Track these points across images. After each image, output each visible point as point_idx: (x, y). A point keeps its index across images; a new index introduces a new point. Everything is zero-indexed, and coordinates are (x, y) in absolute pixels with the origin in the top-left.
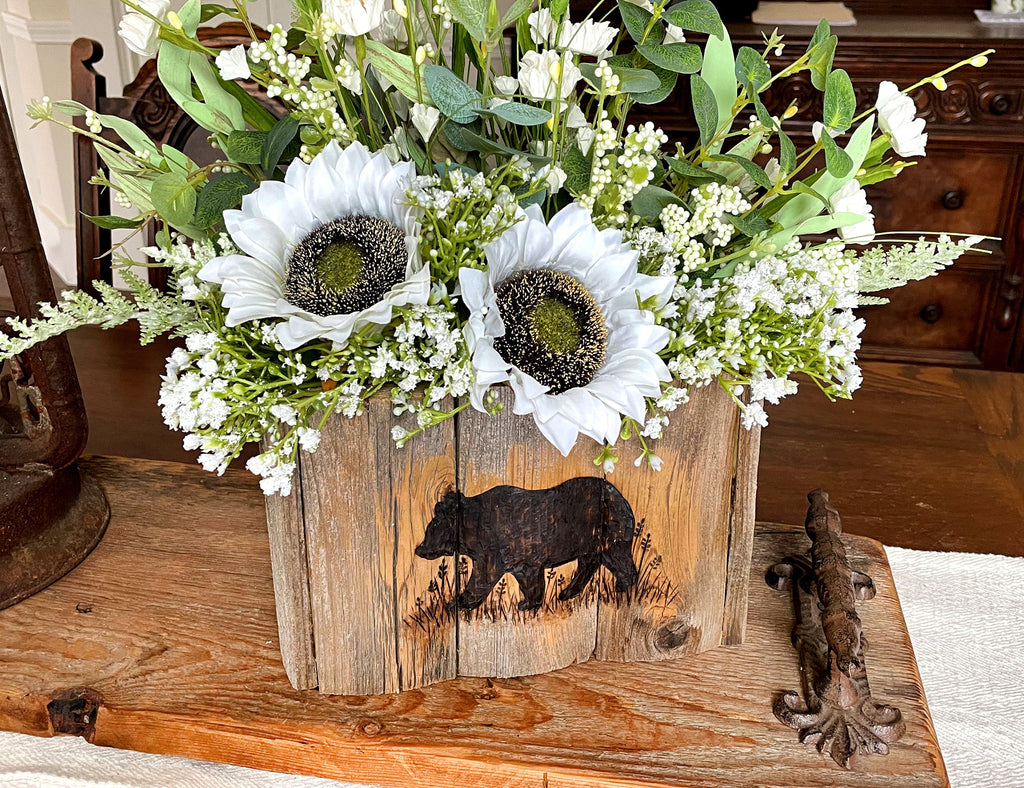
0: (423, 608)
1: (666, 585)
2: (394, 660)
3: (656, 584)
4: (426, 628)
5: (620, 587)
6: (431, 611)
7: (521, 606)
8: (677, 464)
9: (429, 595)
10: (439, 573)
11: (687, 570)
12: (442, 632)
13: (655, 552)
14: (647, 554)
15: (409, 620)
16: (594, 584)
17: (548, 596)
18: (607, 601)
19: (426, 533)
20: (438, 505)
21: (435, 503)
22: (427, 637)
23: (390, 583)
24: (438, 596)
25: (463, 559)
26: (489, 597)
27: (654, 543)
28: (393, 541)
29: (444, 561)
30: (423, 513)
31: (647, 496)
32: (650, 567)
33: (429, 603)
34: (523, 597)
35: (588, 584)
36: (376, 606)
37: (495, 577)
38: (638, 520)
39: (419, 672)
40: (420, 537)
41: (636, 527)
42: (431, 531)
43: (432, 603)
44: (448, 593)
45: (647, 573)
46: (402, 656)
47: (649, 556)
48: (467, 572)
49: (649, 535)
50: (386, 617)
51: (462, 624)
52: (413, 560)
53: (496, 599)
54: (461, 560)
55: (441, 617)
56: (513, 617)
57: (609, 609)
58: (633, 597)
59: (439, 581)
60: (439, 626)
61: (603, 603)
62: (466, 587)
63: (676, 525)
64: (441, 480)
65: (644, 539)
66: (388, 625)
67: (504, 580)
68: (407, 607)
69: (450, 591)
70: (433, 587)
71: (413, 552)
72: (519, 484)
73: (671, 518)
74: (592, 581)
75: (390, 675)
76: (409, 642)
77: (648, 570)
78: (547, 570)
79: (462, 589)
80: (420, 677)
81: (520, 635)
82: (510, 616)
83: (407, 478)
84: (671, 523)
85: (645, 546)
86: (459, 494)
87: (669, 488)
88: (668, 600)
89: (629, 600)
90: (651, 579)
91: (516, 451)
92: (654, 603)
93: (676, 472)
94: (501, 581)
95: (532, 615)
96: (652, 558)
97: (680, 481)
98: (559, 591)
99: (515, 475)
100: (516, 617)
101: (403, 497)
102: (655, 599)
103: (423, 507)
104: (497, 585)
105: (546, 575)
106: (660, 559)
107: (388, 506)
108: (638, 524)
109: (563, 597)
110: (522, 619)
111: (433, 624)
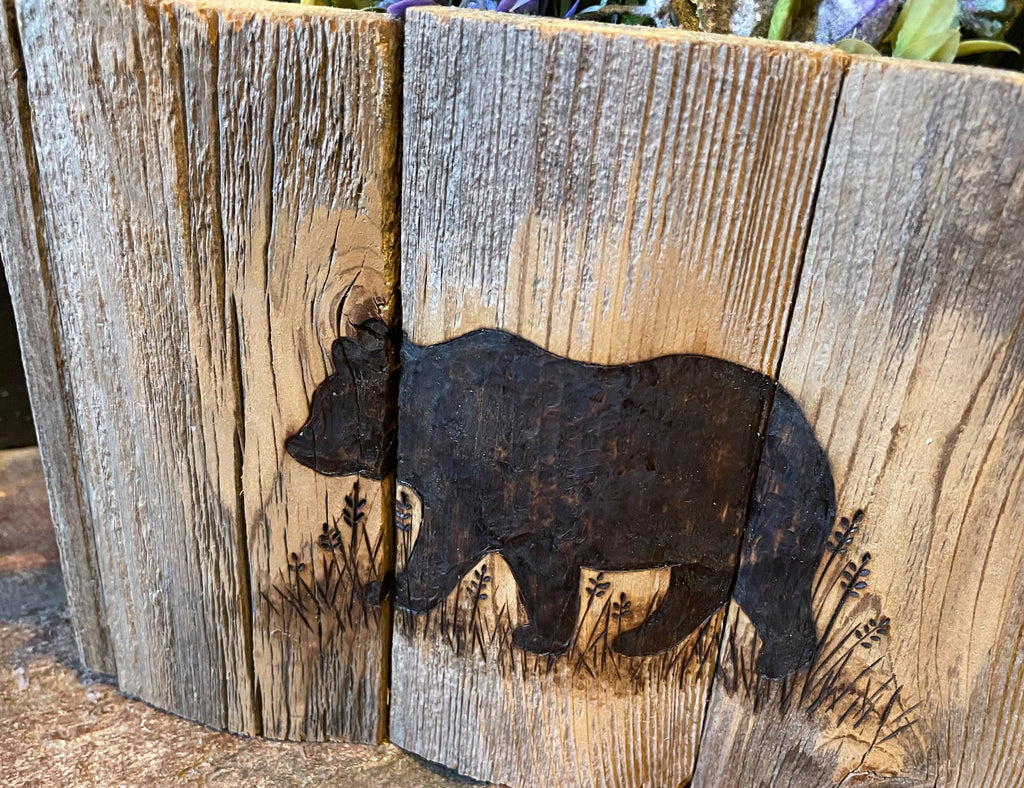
0: (307, 578)
1: (887, 695)
2: (243, 671)
3: (862, 685)
4: (313, 624)
5: (767, 665)
6: (325, 591)
7: (520, 639)
8: (993, 377)
9: (319, 555)
10: (345, 511)
11: (952, 672)
12: (351, 644)
13: (876, 603)
14: (851, 605)
15: (274, 597)
16: (707, 639)
17: (585, 633)
18: (731, 688)
19: (311, 407)
20: (339, 342)
21: (330, 337)
22: (315, 644)
23: (229, 500)
24: (341, 565)
25: (404, 496)
26: (452, 596)
27: (878, 580)
28: (231, 405)
29: (356, 486)
30: (302, 354)
31: (882, 450)
32: (853, 639)
33: (319, 572)
34: (525, 620)
35: (694, 635)
36: (202, 546)
37: (467, 554)
38: (846, 510)
39: (298, 710)
40: (297, 413)
41: (838, 528)
42: (322, 402)
43: (328, 573)
44: (366, 564)
45: (843, 652)
46: (261, 668)
47: (856, 611)
48: (410, 526)
49: (866, 557)
50: (224, 577)
51: (398, 641)
52: (279, 464)
53: (466, 605)
54: (399, 498)
55: (350, 609)
56: (500, 659)
57: (732, 709)
58: (797, 697)
59: (346, 531)
60: (341, 626)
61: (722, 689)
62: (407, 561)
63: (950, 549)
64: (349, 278)
65: (852, 565)
66: (229, 594)
67: (484, 568)
68: (270, 565)
69: (372, 560)
70: (328, 538)
71: (280, 446)
72: (535, 334)
73: (939, 527)
74: (703, 632)
75: (237, 697)
76: (275, 642)
77: (848, 645)
78: (588, 574)
79: (400, 563)
80: (300, 720)
81: (513, 701)
82: (493, 653)
83: (259, 247)
84: (937, 542)
85: (852, 583)
86: (395, 332)
87: (952, 440)
88: (886, 731)
89: (784, 701)
90: (852, 669)
91: (534, 235)
92: (846, 728)
93: (984, 395)
94: (478, 568)
95: (543, 665)
96: (862, 619)
97: (991, 428)
98: (613, 628)
99: (527, 309)
100: (507, 659)
101: (250, 299)
102: (851, 719)
103: (302, 340)
104: (470, 576)
105: (585, 584)
106: (883, 626)
107: (216, 315)
108: (844, 521)
109: (622, 645)
110: (519, 667)
111: (327, 622)
